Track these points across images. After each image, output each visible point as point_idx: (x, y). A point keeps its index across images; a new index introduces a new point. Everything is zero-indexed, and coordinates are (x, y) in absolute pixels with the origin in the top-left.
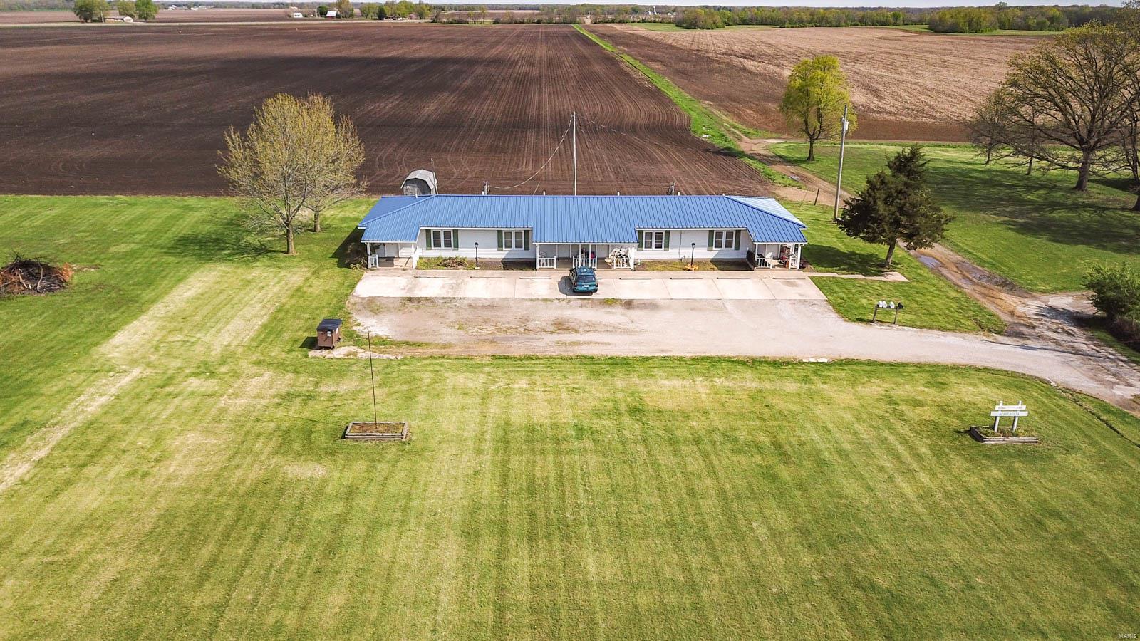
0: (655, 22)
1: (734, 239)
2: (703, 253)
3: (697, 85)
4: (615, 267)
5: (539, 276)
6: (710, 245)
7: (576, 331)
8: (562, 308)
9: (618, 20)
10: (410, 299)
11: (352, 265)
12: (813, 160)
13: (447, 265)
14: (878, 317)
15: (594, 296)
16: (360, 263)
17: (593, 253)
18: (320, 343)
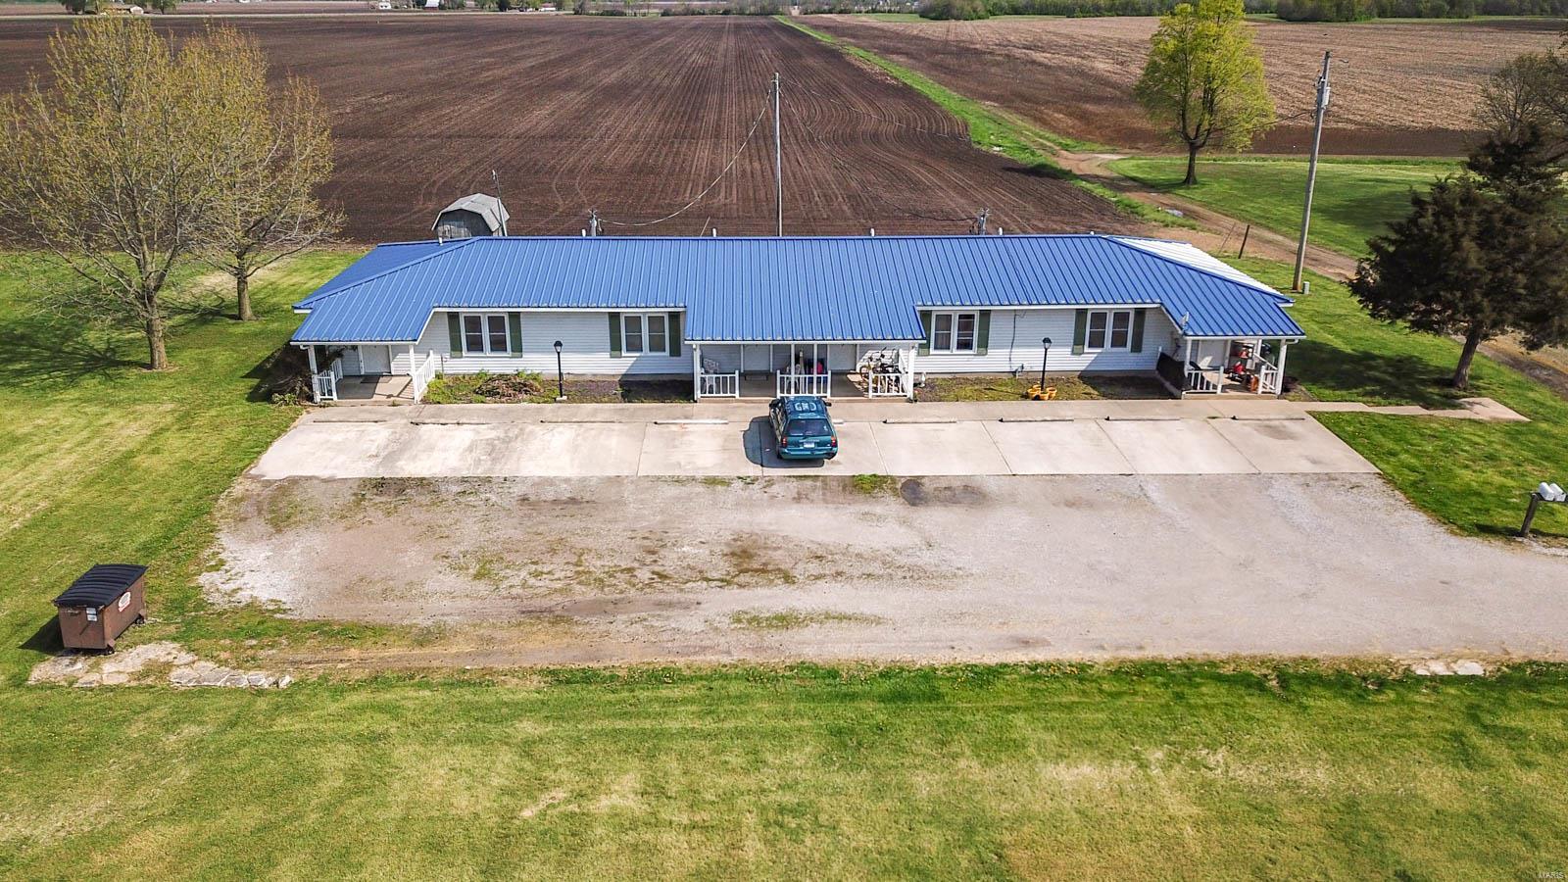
0: (890, 11)
1: (1130, 327)
2: (1065, 359)
3: (968, 82)
4: (871, 393)
5: (701, 415)
6: (1078, 341)
7: (788, 579)
8: (750, 504)
9: (838, 9)
10: (380, 485)
11: (277, 397)
12: (1195, 182)
13: (492, 393)
14: (1536, 523)
15: (828, 470)
16: (293, 390)
17: (822, 362)
18: (70, 641)
